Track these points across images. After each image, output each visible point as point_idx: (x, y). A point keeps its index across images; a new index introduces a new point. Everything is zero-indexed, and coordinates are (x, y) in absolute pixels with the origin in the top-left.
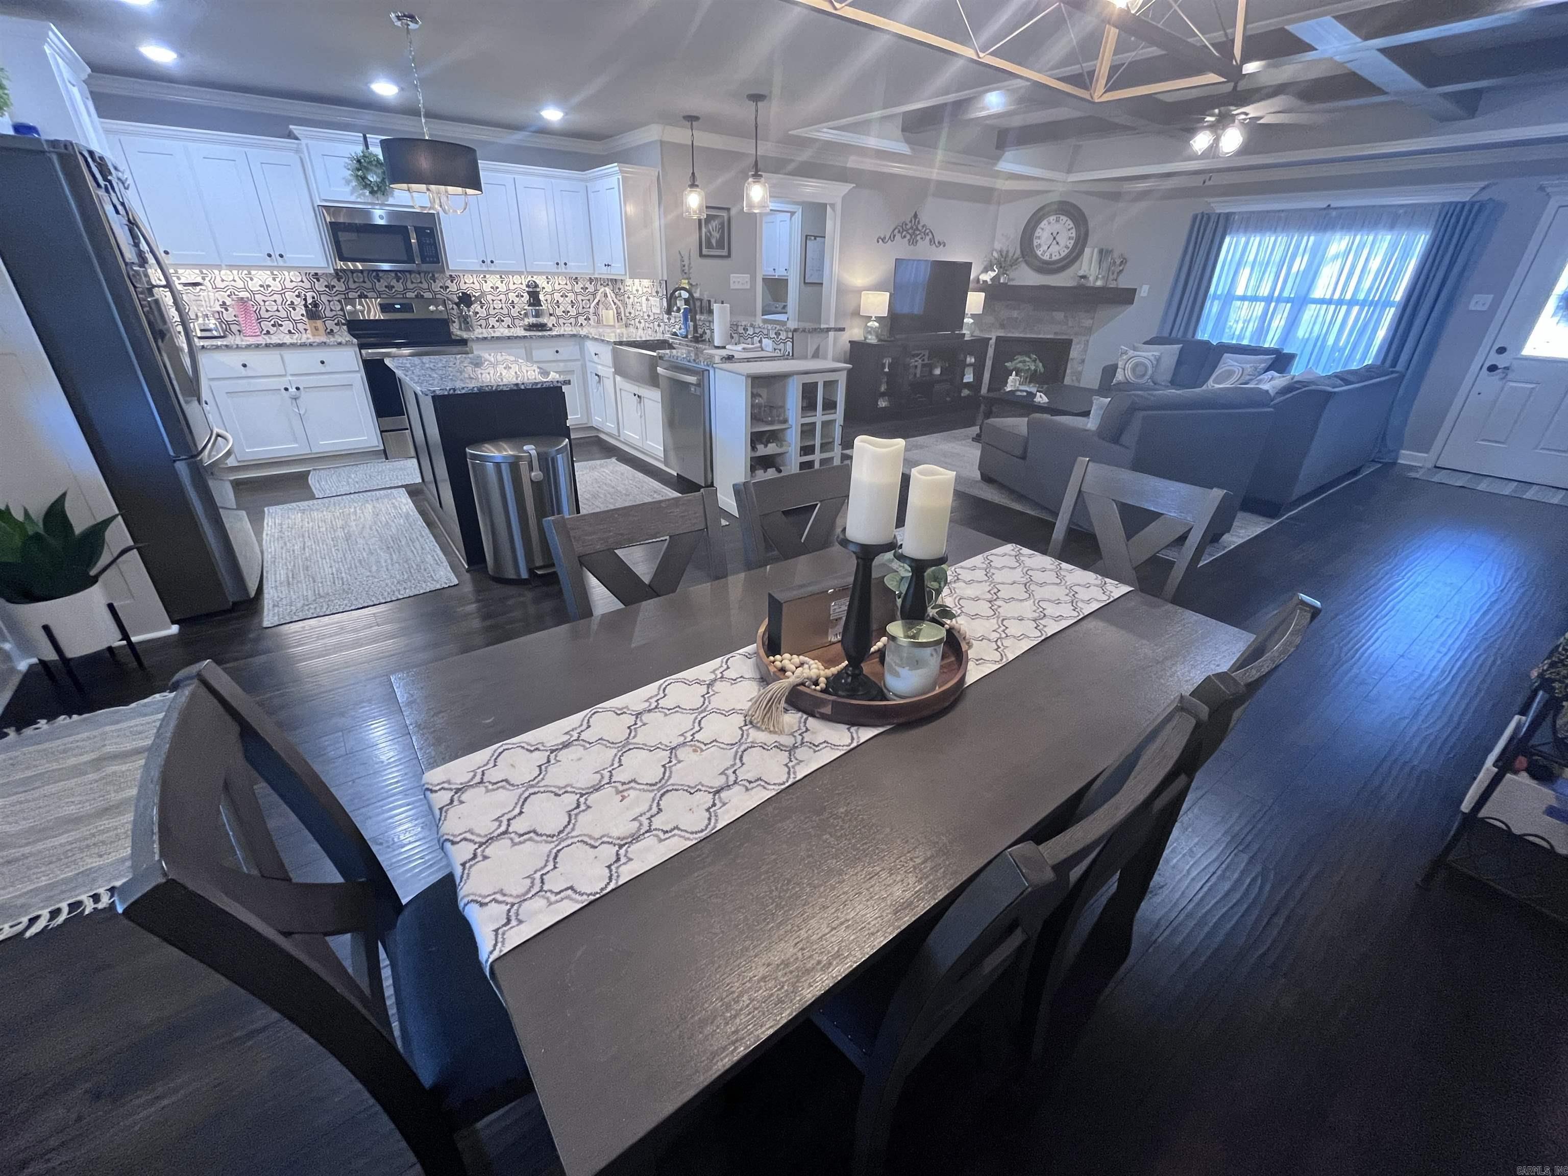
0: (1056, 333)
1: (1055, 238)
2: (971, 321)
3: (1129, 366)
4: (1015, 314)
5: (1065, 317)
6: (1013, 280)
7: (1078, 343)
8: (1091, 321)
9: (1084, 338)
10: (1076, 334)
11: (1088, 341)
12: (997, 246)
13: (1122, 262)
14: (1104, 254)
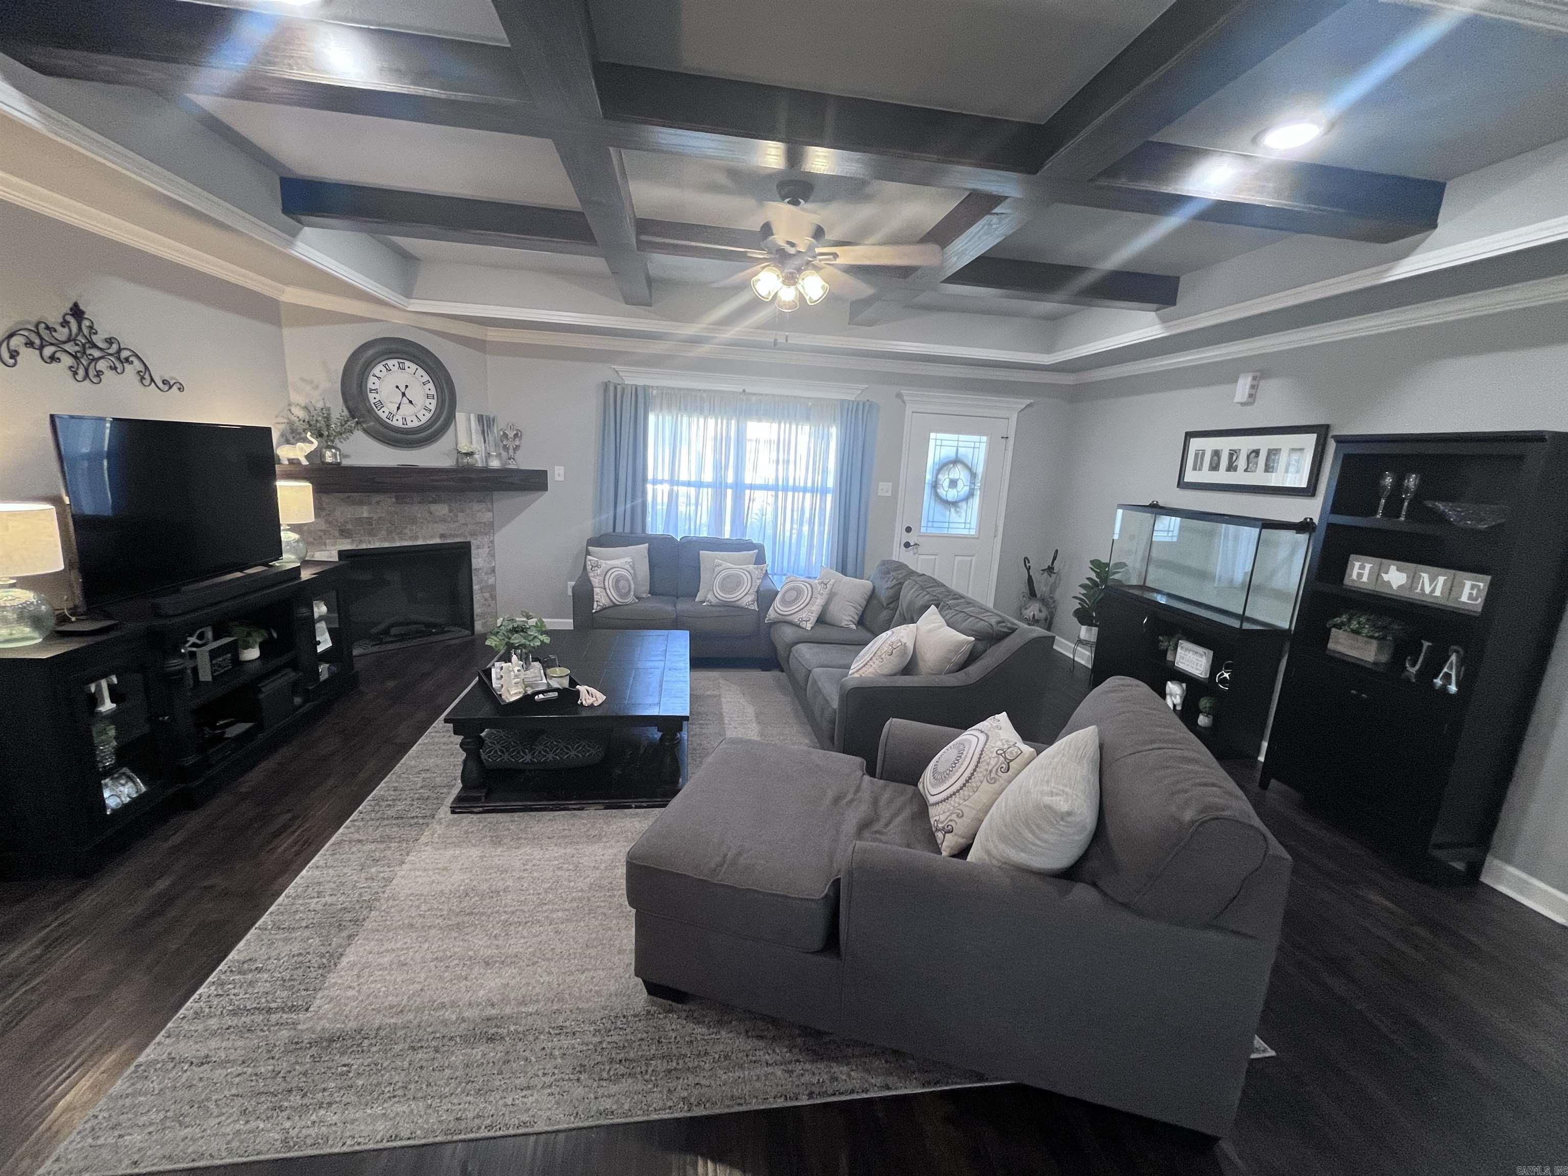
0: (442, 536)
1: (404, 394)
2: (294, 536)
3: (609, 583)
4: (365, 512)
5: (450, 511)
6: (347, 456)
7: (478, 548)
8: (490, 514)
9: (486, 539)
10: (473, 534)
11: (492, 542)
12: (298, 398)
13: (516, 435)
14: (485, 423)
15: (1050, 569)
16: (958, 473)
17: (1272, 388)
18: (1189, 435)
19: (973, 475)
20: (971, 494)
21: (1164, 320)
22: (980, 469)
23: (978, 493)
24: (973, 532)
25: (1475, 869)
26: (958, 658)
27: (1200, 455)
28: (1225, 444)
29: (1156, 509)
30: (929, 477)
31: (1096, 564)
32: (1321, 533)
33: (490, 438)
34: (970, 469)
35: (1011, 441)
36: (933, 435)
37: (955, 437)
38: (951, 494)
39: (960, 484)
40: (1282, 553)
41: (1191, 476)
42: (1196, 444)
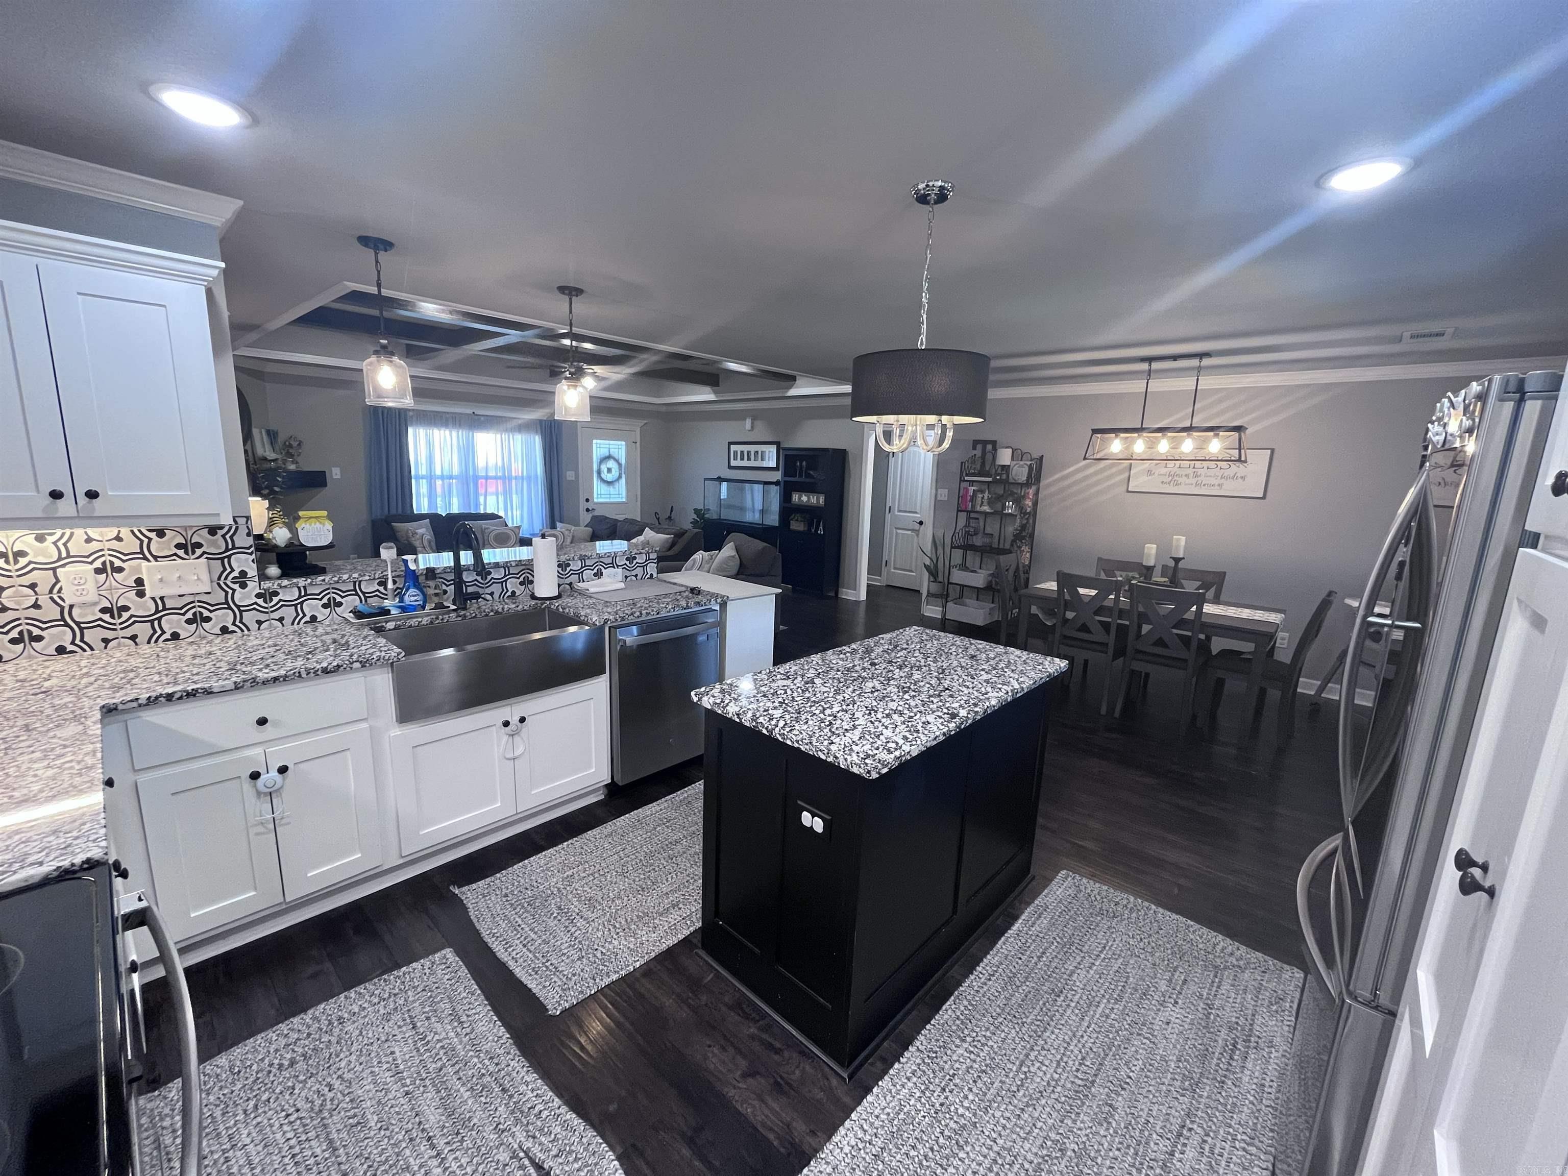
13: (299, 445)
14: (272, 435)
15: (670, 518)
16: (611, 464)
17: (759, 424)
18: (730, 443)
19: (620, 465)
20: (620, 477)
21: (715, 393)
22: (623, 462)
23: (623, 476)
24: (624, 500)
25: (837, 593)
26: (667, 545)
27: (735, 453)
28: (745, 448)
29: (720, 480)
30: (595, 467)
31: (697, 511)
32: (782, 484)
33: (277, 448)
34: (617, 461)
35: (638, 444)
36: (594, 441)
37: (607, 442)
38: (609, 477)
39: (613, 470)
40: (773, 494)
41: (733, 463)
42: (733, 448)
